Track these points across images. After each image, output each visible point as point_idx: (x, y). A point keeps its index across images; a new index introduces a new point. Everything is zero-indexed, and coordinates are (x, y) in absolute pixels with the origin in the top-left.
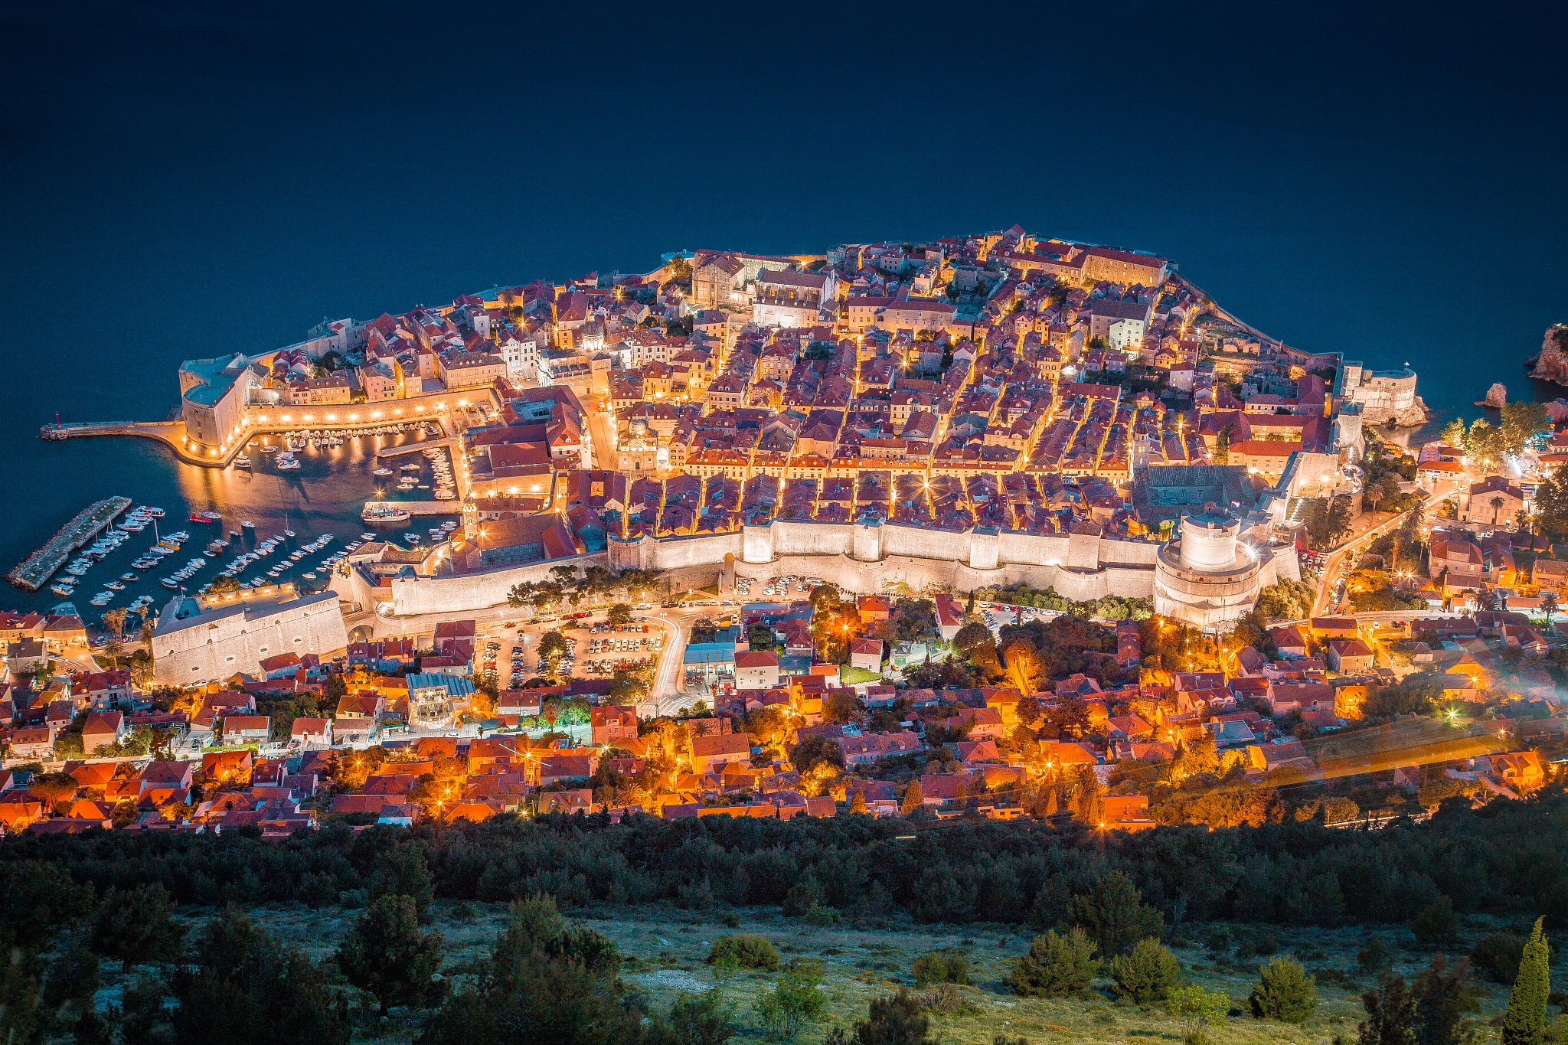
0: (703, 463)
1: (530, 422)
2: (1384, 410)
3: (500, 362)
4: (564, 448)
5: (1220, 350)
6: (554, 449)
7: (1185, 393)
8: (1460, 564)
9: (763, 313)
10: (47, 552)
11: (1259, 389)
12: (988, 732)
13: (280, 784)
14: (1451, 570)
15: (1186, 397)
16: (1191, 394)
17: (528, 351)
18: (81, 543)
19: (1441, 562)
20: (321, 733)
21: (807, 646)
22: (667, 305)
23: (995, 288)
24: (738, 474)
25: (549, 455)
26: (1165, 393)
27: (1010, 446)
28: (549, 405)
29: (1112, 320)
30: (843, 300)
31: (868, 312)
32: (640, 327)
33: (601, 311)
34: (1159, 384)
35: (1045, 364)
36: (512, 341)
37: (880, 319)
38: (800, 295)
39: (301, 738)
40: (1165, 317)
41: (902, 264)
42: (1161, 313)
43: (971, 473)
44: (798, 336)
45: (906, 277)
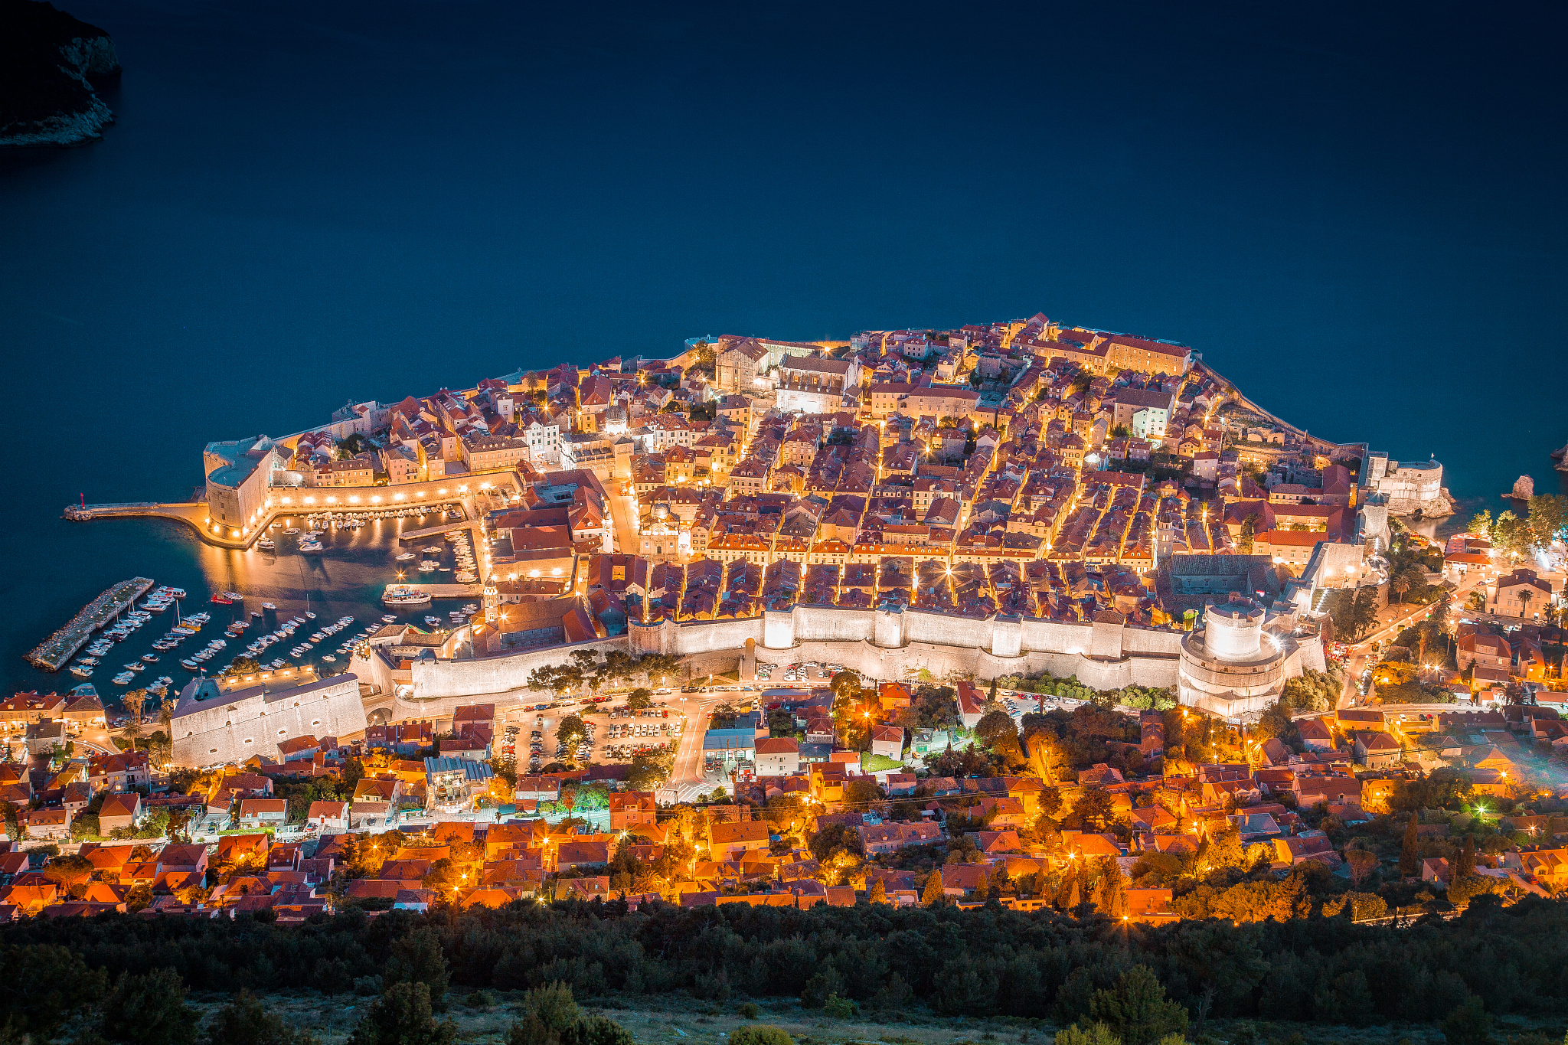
0: (724, 548)
1: (552, 506)
2: (1410, 501)
3: (522, 446)
4: (586, 532)
5: (1244, 439)
6: (576, 533)
7: (1209, 482)
8: (1488, 657)
9: (786, 399)
10: (68, 632)
11: (1284, 479)
12: (1009, 822)
13: (295, 868)
14: (1479, 663)
15: (1211, 486)
16: (1216, 483)
17: (552, 434)
18: (102, 624)
19: (1469, 655)
20: (338, 817)
21: (828, 733)
22: (690, 390)
23: (1019, 376)
24: (759, 559)
25: (571, 538)
26: (1189, 482)
27: (1033, 534)
28: (571, 489)
29: (1135, 407)
30: (866, 386)
31: (891, 398)
32: (663, 411)
33: (624, 395)
34: (1183, 473)
35: (1069, 451)
36: (535, 424)
37: (904, 405)
38: (823, 382)
39: (318, 821)
40: (1189, 406)
41: (926, 351)
42: (1185, 401)
43: (994, 560)
44: (820, 422)
45: (931, 363)
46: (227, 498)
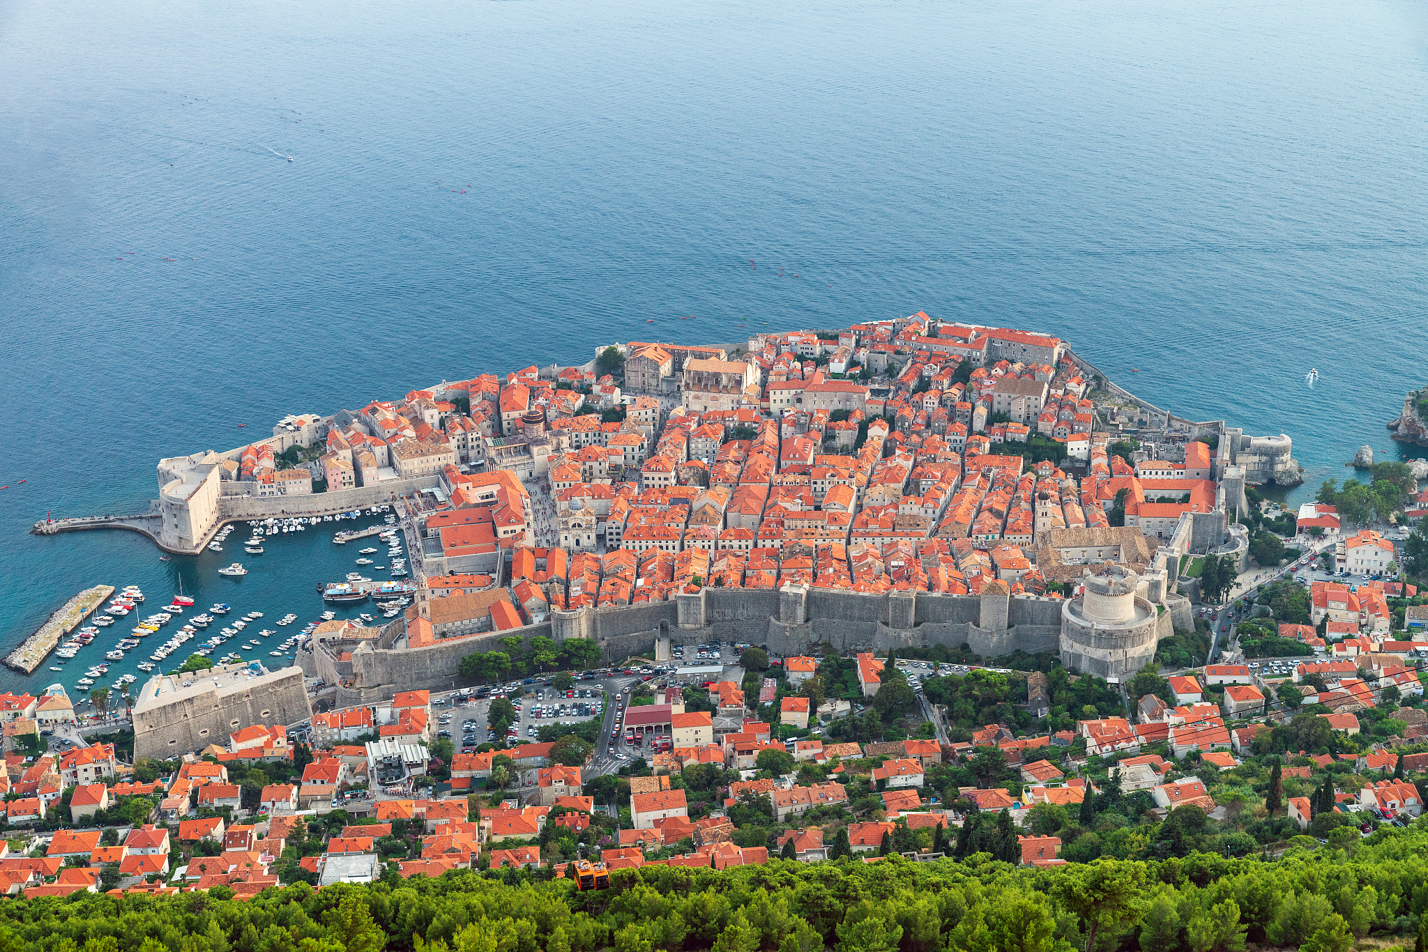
0: (638, 538)
1: (477, 505)
2: (1264, 473)
3: (447, 451)
4: (510, 528)
5: (1113, 420)
6: (500, 530)
7: (1082, 461)
8: (1339, 613)
9: (690, 399)
10: (40, 636)
11: (1150, 456)
12: (911, 782)
13: (250, 848)
14: (1332, 616)
15: (1083, 465)
16: (1088, 462)
17: (475, 439)
18: (70, 629)
19: (1323, 611)
20: (287, 800)
21: (738, 706)
22: (602, 394)
23: (904, 370)
24: (670, 547)
25: (496, 535)
26: (1064, 462)
27: (923, 515)
28: (494, 489)
29: (1013, 396)
30: (764, 384)
31: (787, 394)
32: (577, 414)
33: (541, 401)
34: (1057, 454)
35: (952, 438)
36: (460, 431)
37: (799, 401)
38: (724, 380)
39: (269, 805)
40: (1061, 392)
41: (818, 350)
42: (1057, 388)
43: (887, 540)
44: (723, 419)
45: (823, 361)
46: (179, 509)
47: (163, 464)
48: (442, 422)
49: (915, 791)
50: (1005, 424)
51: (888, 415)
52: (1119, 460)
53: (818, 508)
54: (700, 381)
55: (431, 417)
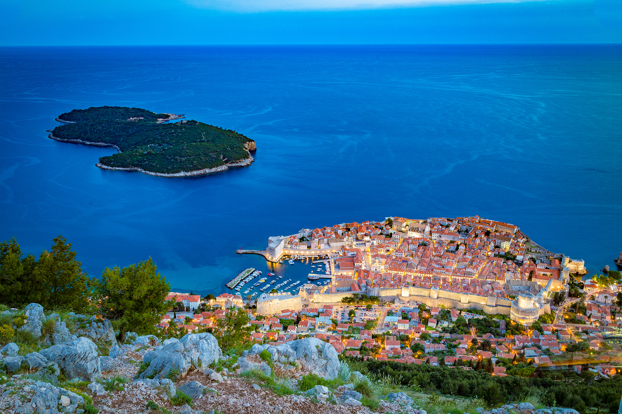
0: (393, 270)
1: (350, 257)
2: (575, 270)
3: (343, 241)
4: (358, 264)
5: (531, 250)
6: (355, 264)
7: (521, 261)
8: (595, 313)
9: (410, 233)
10: (236, 280)
11: (541, 262)
12: (464, 346)
13: (284, 341)
14: (593, 314)
15: (521, 263)
16: (522, 262)
17: (351, 239)
18: (243, 278)
19: (590, 312)
20: (294, 330)
21: (417, 319)
22: (386, 230)
23: (471, 231)
24: (401, 274)
25: (354, 265)
26: (515, 261)
27: (473, 272)
28: (355, 253)
29: (502, 241)
30: (431, 231)
31: (437, 235)
32: (379, 235)
33: (369, 230)
34: (514, 258)
35: (483, 251)
36: (347, 236)
37: (440, 237)
38: (420, 230)
39: (289, 331)
40: (516, 241)
41: (447, 223)
42: (515, 240)
43: (462, 278)
44: (419, 240)
45: (447, 226)
46: (272, 251)
47: (270, 238)
48: (342, 234)
49: (465, 349)
50: (499, 249)
51: (465, 243)
52: (532, 262)
53: (443, 267)
54: (413, 229)
55: (340, 232)
